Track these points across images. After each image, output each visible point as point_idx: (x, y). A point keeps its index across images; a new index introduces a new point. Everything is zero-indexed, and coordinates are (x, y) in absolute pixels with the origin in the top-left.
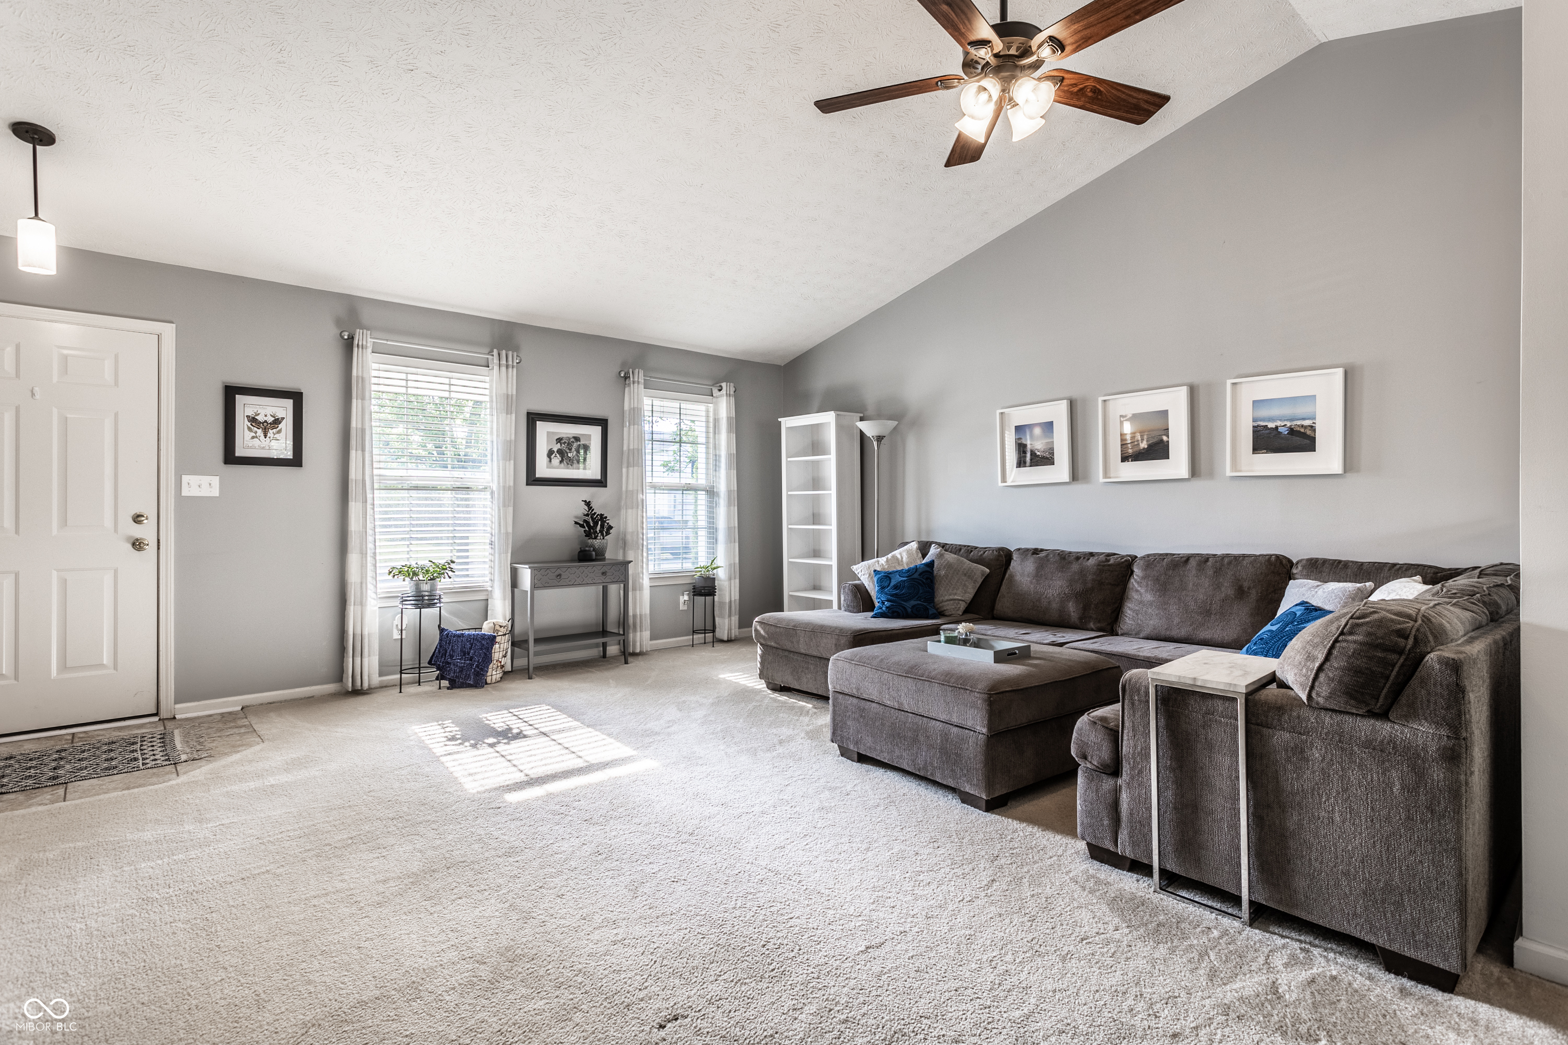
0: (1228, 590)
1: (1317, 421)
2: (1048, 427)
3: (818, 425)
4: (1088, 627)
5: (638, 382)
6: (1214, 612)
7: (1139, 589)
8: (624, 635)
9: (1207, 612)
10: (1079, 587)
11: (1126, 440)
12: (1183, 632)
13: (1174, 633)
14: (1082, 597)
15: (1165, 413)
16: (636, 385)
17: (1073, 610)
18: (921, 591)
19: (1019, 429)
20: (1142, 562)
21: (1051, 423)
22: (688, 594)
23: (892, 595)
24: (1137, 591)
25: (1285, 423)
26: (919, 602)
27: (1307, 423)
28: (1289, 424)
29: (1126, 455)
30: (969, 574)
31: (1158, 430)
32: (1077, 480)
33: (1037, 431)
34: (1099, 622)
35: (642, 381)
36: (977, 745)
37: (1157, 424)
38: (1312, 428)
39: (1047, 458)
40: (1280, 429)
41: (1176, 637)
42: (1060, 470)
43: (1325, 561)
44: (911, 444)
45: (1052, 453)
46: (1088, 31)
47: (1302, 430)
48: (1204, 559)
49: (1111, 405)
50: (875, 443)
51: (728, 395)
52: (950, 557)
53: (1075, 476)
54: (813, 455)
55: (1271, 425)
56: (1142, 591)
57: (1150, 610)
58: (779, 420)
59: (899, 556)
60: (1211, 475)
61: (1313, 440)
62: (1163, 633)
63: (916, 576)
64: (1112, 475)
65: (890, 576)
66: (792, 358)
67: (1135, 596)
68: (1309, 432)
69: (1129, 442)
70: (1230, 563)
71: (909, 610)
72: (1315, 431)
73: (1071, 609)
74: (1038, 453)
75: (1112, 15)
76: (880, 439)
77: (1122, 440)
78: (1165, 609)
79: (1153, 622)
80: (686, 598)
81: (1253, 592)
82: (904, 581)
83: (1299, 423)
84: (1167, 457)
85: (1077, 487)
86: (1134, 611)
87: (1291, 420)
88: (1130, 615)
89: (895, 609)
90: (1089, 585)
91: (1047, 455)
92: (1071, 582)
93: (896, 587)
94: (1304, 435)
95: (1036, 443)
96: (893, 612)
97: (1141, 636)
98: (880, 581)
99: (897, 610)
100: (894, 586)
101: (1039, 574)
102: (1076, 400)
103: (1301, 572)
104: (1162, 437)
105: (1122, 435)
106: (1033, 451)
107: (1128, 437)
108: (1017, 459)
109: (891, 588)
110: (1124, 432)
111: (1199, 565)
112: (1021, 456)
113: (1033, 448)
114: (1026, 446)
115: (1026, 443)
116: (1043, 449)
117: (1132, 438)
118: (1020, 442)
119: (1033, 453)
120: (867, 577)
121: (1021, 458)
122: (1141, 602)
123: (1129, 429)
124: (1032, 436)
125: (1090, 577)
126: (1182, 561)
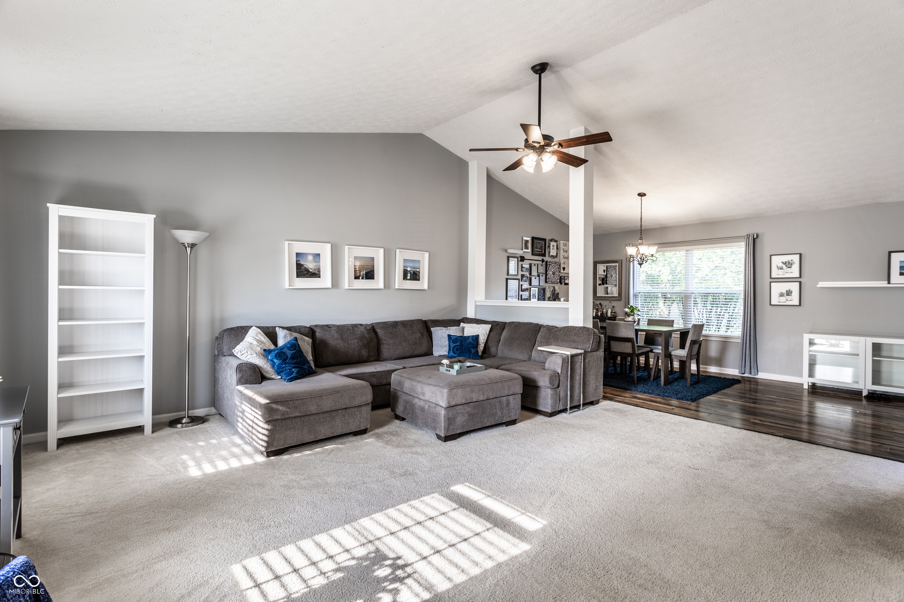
0: (418, 334)
1: (421, 270)
2: (317, 256)
4: (370, 360)
6: (417, 343)
7: (385, 339)
9: (415, 343)
10: (364, 342)
12: (409, 354)
13: (407, 354)
14: (367, 346)
15: (373, 259)
19: (298, 254)
21: (319, 255)
23: (294, 364)
26: (308, 365)
27: (418, 270)
28: (413, 270)
29: (357, 276)
31: (371, 266)
32: (334, 287)
33: (310, 258)
37: (370, 263)
38: (420, 272)
39: (316, 274)
40: (411, 271)
42: (326, 280)
43: (435, 320)
45: (319, 271)
47: (416, 273)
48: (403, 323)
49: (350, 250)
50: (189, 250)
53: (333, 285)
55: (408, 269)
56: (388, 339)
57: (395, 347)
58: (48, 205)
60: (391, 287)
61: (419, 276)
62: (402, 356)
64: (349, 285)
67: (385, 342)
68: (418, 273)
69: (358, 270)
70: (412, 324)
71: (307, 371)
74: (310, 271)
76: (193, 246)
77: (355, 268)
78: (400, 345)
83: (416, 270)
84: (373, 279)
85: (336, 292)
86: (386, 348)
87: (414, 268)
88: (386, 350)
91: (316, 272)
94: (417, 275)
95: (310, 265)
96: (301, 374)
97: (392, 359)
98: (279, 356)
99: (303, 372)
100: (291, 357)
102: (335, 244)
103: (432, 325)
104: (371, 269)
105: (355, 266)
106: (307, 269)
107: (357, 267)
108: (297, 272)
109: (290, 359)
110: (356, 265)
111: (403, 325)
112: (299, 271)
113: (307, 267)
114: (302, 265)
115: (302, 263)
116: (313, 269)
117: (359, 268)
118: (298, 262)
119: (307, 270)
120: (254, 356)
121: (299, 272)
122: (389, 344)
123: (358, 264)
124: (306, 260)
125: (367, 336)
126: (395, 324)
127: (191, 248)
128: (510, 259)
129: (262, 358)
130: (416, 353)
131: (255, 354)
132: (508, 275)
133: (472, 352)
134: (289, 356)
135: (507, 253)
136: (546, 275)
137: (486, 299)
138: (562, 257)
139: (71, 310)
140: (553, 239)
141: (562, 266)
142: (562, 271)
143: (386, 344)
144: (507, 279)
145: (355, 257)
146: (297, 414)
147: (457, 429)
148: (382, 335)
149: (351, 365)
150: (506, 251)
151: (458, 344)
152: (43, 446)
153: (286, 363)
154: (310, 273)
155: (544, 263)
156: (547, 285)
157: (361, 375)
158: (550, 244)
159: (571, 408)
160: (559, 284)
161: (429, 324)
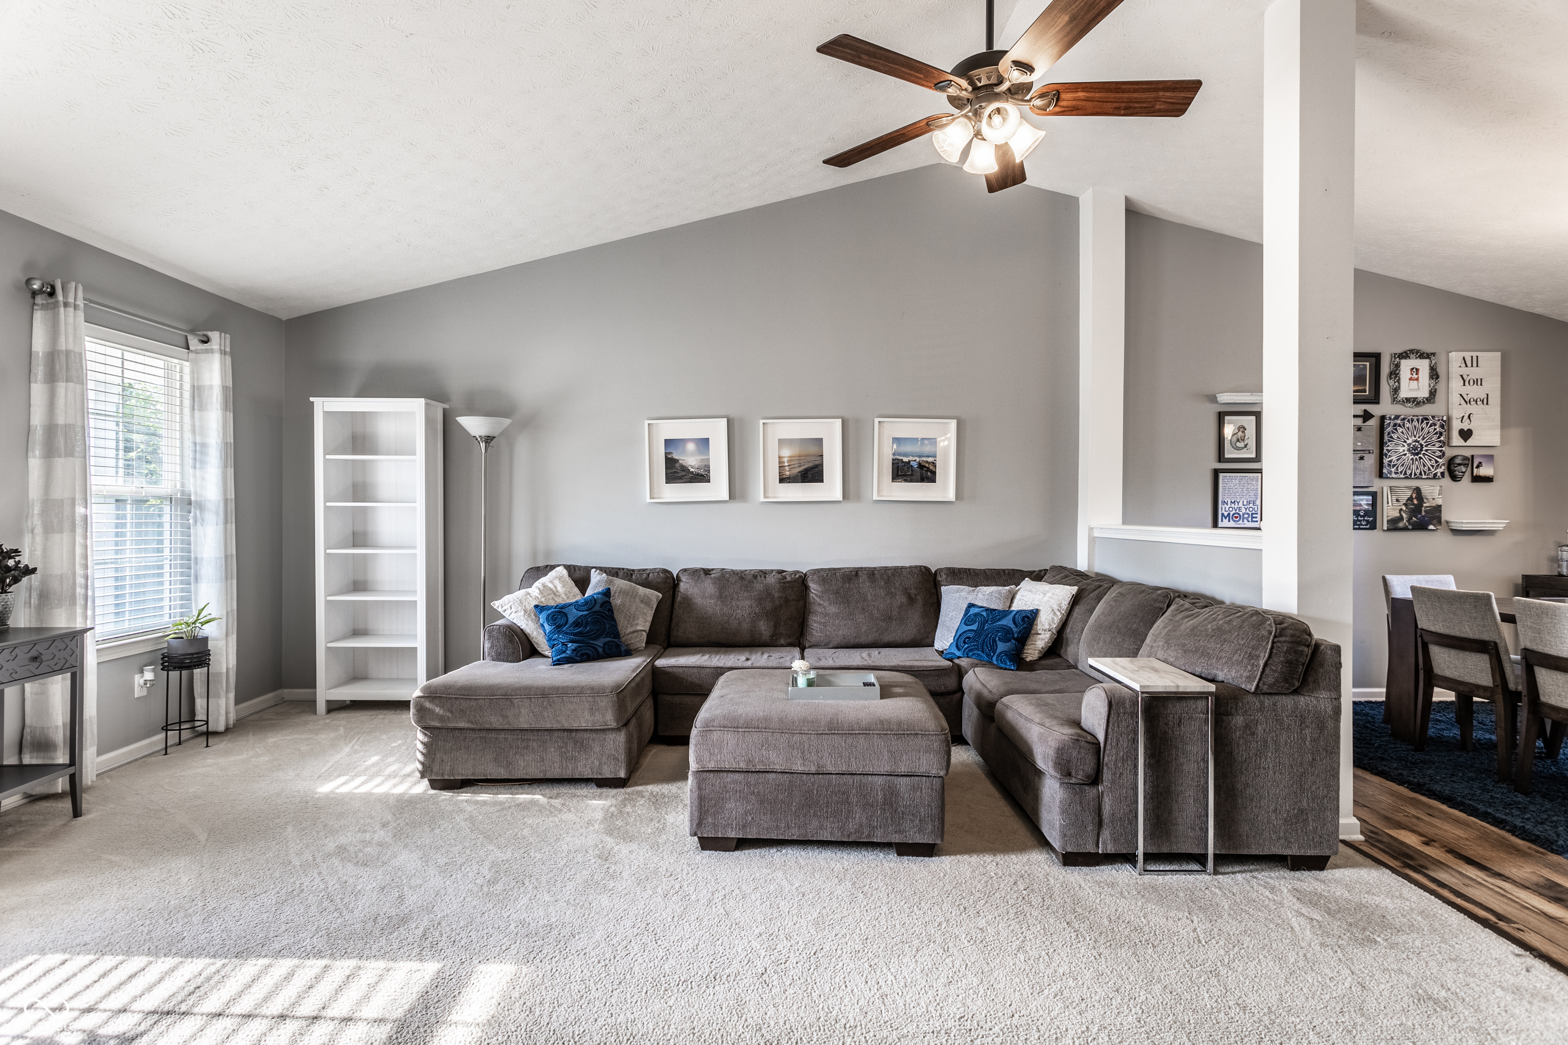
0: (901, 599)
1: (937, 459)
2: (704, 443)
3: (364, 412)
4: (778, 643)
5: (76, 307)
6: (894, 618)
7: (822, 602)
8: (72, 763)
9: (889, 618)
10: (768, 606)
11: (784, 462)
12: (870, 639)
13: (863, 640)
14: (773, 614)
15: (819, 441)
16: (71, 310)
17: (764, 628)
18: (608, 626)
19: (668, 442)
20: (815, 577)
21: (707, 440)
22: (153, 670)
23: (575, 635)
24: (820, 604)
25: (916, 458)
26: (609, 639)
27: (930, 460)
28: (918, 460)
29: (784, 476)
30: (645, 601)
31: (814, 456)
32: (735, 499)
33: (691, 447)
34: (789, 637)
35: (80, 303)
36: (932, 790)
37: (813, 450)
38: (934, 464)
39: (702, 475)
40: (912, 463)
41: (863, 643)
42: (718, 487)
43: (960, 570)
44: (522, 448)
45: (707, 472)
46: (1074, 103)
47: (927, 465)
48: (872, 573)
49: (769, 427)
50: (483, 445)
51: (223, 353)
52: (620, 584)
53: (733, 495)
54: (354, 452)
55: (905, 459)
56: (826, 604)
57: (837, 622)
58: (312, 399)
59: (551, 586)
60: (858, 498)
61: (934, 473)
62: (852, 642)
63: (597, 608)
64: (770, 496)
65: (564, 610)
66: (306, 312)
67: (818, 609)
68: (931, 467)
69: (786, 464)
70: (893, 575)
71: (600, 650)
72: (935, 466)
73: (763, 628)
74: (692, 470)
75: (1113, 100)
76: (488, 439)
77: (780, 462)
78: (853, 619)
79: (843, 631)
80: (149, 675)
81: (919, 598)
82: (586, 615)
83: (925, 459)
84: (822, 481)
85: (735, 506)
86: (820, 623)
87: (920, 457)
88: (816, 627)
89: (584, 652)
90: (777, 603)
91: (702, 472)
92: (760, 600)
93: (577, 624)
94: (928, 470)
95: (691, 460)
96: (582, 655)
97: (831, 646)
98: (552, 619)
99: (587, 651)
100: (574, 622)
101: (721, 596)
102: (733, 419)
103: (946, 579)
104: (817, 463)
105: (780, 457)
106: (684, 467)
107: (786, 460)
108: (666, 474)
109: (571, 626)
110: (782, 455)
111: (869, 578)
112: (672, 471)
113: (684, 464)
114: (676, 461)
115: (675, 456)
116: (697, 466)
117: (788, 461)
118: (670, 456)
119: (684, 469)
120: (519, 614)
121: (671, 473)
122: (827, 615)
123: (787, 453)
124: (684, 452)
125: (777, 595)
126: (853, 575)
127: (486, 442)
128: (1227, 418)
129: (532, 620)
130: (887, 638)
131: (523, 612)
132: (1220, 461)
133: (998, 651)
134: (571, 620)
135: (1216, 405)
136: (1381, 455)
137: (1124, 523)
138: (1455, 399)
139: (365, 534)
140: (1412, 351)
141: (1456, 426)
142: (1457, 440)
143: (821, 613)
144: (1216, 473)
145: (780, 440)
146: (462, 725)
147: (725, 827)
148: (816, 595)
149: (690, 650)
150: (1213, 399)
151: (974, 627)
152: (310, 705)
153: (559, 632)
154: (691, 475)
155: (1373, 422)
156: (1385, 484)
157: (695, 670)
158: (1398, 366)
159: (1148, 857)
160: (1447, 481)
161: (942, 578)
